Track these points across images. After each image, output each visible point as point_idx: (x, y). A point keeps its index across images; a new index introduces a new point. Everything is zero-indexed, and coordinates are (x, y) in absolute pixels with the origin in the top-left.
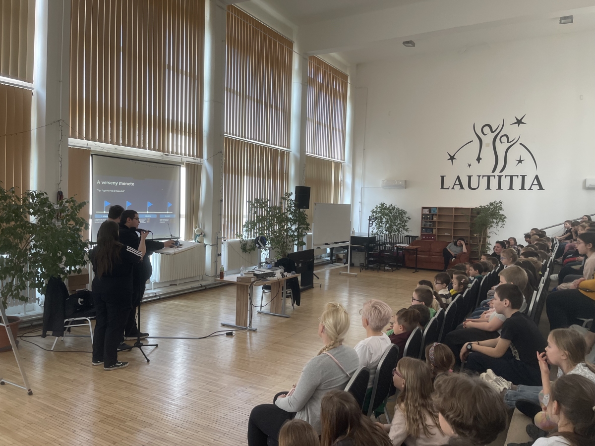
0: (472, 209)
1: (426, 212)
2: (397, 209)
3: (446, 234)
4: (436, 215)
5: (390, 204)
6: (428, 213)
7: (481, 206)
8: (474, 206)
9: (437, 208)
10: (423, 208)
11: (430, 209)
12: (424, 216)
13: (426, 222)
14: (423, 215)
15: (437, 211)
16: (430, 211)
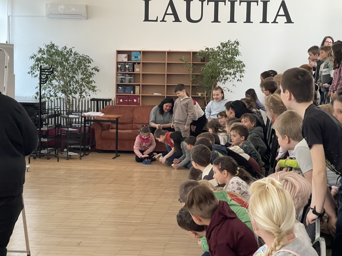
0: (194, 53)
1: (123, 58)
2: (75, 54)
3: (155, 94)
4: (139, 63)
5: (63, 46)
6: (126, 60)
7: (207, 49)
8: (197, 49)
9: (140, 52)
10: (119, 52)
11: (129, 53)
12: (119, 66)
13: (123, 75)
14: (118, 63)
15: (140, 57)
16: (129, 58)
